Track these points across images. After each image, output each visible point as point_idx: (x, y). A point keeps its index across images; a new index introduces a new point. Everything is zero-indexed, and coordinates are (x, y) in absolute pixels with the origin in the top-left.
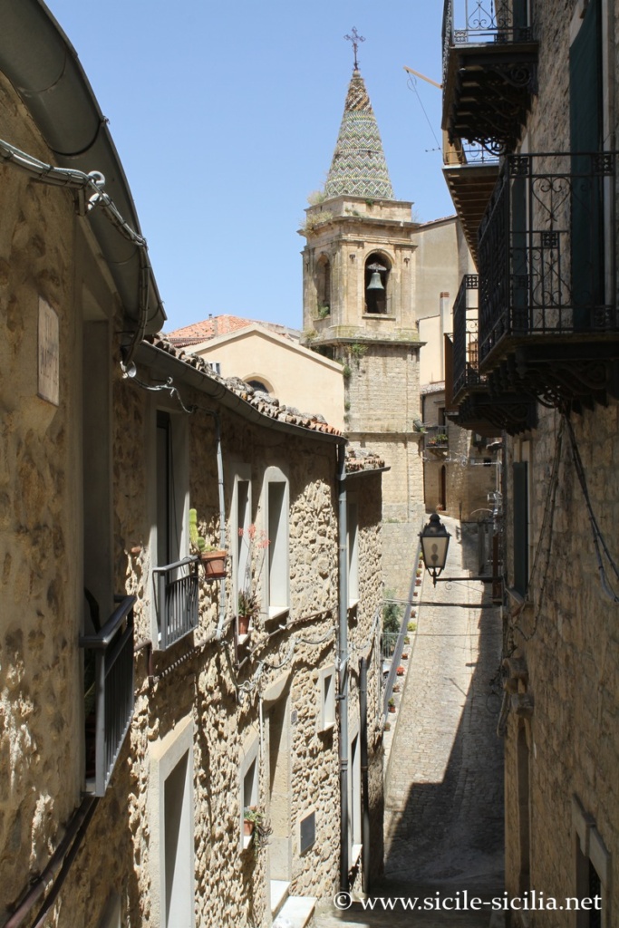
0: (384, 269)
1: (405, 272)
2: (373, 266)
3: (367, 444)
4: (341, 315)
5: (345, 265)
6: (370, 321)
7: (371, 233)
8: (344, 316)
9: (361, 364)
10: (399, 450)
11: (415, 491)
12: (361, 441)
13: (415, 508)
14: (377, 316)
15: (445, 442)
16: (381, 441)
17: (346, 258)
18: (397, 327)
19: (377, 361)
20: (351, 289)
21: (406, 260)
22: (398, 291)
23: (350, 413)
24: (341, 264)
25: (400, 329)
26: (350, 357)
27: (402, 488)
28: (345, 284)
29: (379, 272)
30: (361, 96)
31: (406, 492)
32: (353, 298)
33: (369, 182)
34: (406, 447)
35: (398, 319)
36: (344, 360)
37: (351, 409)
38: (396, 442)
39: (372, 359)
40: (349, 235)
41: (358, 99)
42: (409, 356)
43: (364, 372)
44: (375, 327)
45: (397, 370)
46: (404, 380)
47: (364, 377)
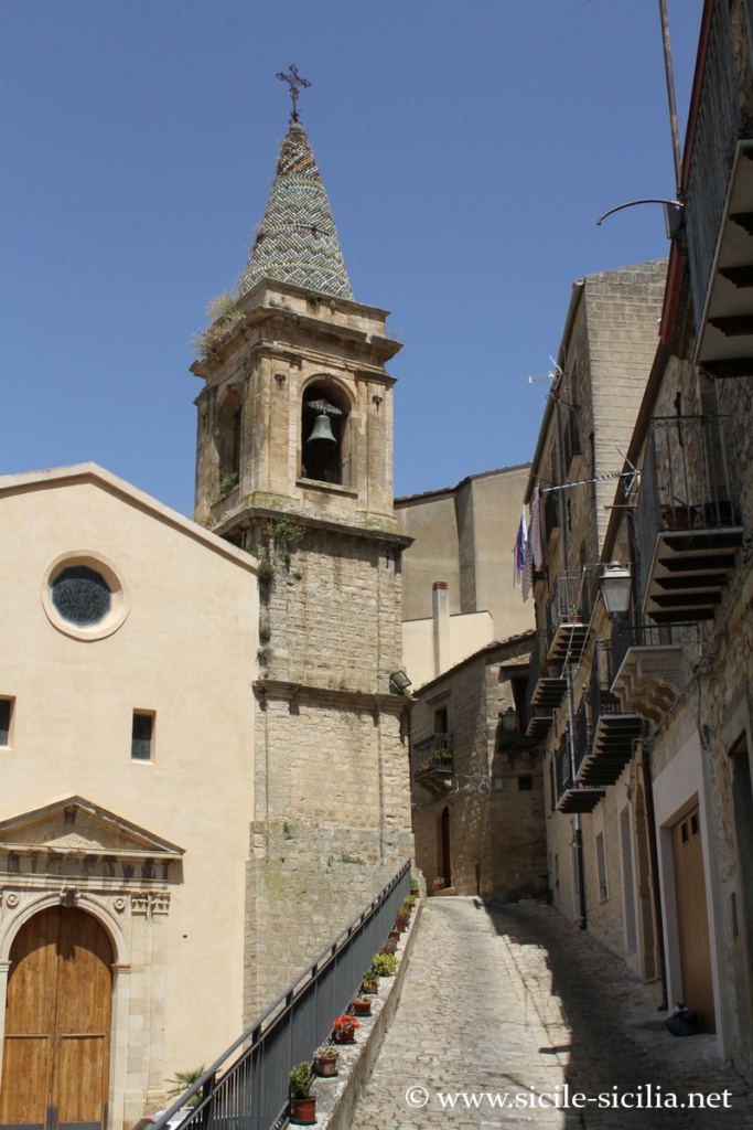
0: (337, 411)
1: (375, 418)
2: (318, 405)
3: (303, 709)
4: (257, 474)
5: (267, 390)
6: (310, 493)
7: (315, 347)
8: (263, 476)
9: (293, 563)
10: (365, 728)
11: (394, 805)
12: (290, 701)
13: (394, 839)
14: (325, 485)
15: (448, 762)
16: (330, 707)
17: (268, 379)
18: (360, 509)
19: (323, 561)
20: (276, 431)
21: (377, 400)
22: (362, 448)
23: (270, 646)
24: (260, 389)
25: (366, 512)
26: (272, 546)
27: (369, 799)
28: (267, 422)
29: (328, 414)
30: (301, 154)
31: (375, 809)
32: (280, 446)
33: (313, 271)
34: (376, 723)
35: (363, 496)
36: (261, 550)
37: (273, 640)
38: (359, 712)
39: (313, 557)
40: (275, 343)
41: (296, 158)
42: (382, 560)
43: (298, 577)
44: (321, 503)
45: (361, 583)
46: (373, 602)
47: (297, 588)
